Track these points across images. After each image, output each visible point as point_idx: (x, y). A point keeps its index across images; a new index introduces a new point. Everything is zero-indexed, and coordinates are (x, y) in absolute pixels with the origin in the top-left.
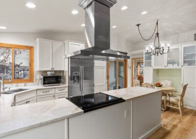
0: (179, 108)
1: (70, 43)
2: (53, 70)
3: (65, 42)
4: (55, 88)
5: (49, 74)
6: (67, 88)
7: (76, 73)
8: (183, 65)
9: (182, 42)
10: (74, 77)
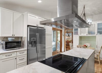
0: (99, 60)
1: (29, 14)
2: (14, 36)
3: (23, 14)
4: (16, 52)
5: (10, 39)
6: (26, 51)
7: (34, 39)
8: (97, 34)
9: (97, 20)
10: (32, 42)
